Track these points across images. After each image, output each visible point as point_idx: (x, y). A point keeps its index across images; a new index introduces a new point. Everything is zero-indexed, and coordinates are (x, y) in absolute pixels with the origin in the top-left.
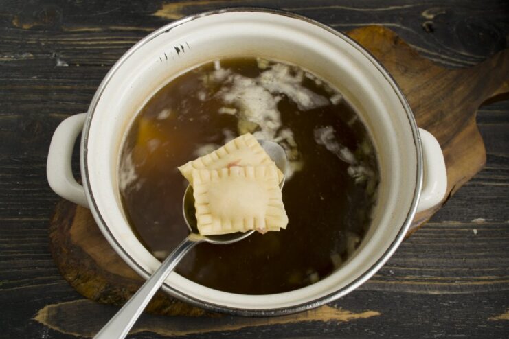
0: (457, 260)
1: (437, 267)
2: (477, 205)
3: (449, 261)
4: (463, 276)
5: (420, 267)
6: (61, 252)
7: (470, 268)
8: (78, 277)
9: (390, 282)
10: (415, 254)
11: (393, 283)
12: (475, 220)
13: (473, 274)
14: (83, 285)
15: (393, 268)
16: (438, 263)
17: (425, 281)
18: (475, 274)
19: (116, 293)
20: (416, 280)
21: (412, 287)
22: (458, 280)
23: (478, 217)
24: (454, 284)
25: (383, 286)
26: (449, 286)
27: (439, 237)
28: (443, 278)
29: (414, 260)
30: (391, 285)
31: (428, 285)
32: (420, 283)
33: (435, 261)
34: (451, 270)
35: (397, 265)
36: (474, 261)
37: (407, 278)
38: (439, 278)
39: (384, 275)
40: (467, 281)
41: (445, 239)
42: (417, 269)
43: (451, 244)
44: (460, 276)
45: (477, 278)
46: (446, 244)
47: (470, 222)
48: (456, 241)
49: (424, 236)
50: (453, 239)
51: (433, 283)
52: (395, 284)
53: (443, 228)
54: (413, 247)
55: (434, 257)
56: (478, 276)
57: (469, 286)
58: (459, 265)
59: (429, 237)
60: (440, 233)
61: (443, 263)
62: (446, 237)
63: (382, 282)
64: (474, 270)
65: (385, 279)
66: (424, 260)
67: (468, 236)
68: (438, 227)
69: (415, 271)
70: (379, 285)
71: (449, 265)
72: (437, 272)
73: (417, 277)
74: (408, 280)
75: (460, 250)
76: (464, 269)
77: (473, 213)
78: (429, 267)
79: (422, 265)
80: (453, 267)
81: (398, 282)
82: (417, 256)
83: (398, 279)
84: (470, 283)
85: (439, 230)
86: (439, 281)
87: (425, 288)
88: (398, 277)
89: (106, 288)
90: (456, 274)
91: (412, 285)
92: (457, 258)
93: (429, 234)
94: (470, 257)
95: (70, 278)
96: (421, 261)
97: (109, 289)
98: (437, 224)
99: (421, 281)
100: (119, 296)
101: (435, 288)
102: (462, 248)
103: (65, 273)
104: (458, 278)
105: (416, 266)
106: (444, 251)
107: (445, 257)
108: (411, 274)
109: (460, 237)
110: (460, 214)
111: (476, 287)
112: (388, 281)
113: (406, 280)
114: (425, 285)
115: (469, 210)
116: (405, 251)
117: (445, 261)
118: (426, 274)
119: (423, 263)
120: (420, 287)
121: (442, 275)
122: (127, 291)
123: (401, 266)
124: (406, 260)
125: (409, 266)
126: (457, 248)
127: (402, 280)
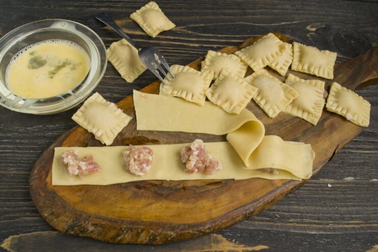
0: (330, 208)
1: (315, 213)
2: (347, 167)
3: (324, 209)
4: (336, 220)
5: (300, 213)
6: (39, 195)
7: (341, 215)
8: (52, 214)
9: (276, 224)
10: (298, 203)
11: (279, 224)
12: (345, 179)
13: (343, 219)
14: (55, 220)
15: (280, 213)
16: (316, 210)
17: (305, 223)
18: (345, 219)
19: (81, 225)
20: (298, 223)
21: (294, 228)
22: (331, 223)
23: (348, 176)
24: (328, 226)
25: (272, 226)
26: (324, 228)
27: (317, 190)
28: (319, 222)
29: (296, 207)
30: (278, 226)
31: (307, 227)
32: (301, 225)
33: (313, 208)
34: (326, 216)
35: (283, 211)
36: (345, 209)
37: (291, 221)
38: (316, 221)
39: (272, 218)
40: (338, 224)
41: (321, 192)
42: (299, 214)
43: (326, 196)
44: (333, 221)
45: (346, 222)
46: (322, 196)
47: (342, 180)
48: (330, 194)
49: (304, 190)
50: (328, 192)
51: (311, 225)
52: (281, 226)
53: (320, 183)
54: (296, 197)
55: (312, 205)
56: (347, 221)
57: (340, 228)
58: (333, 212)
59: (309, 190)
60: (317, 187)
61: (319, 210)
62: (322, 190)
63: (271, 223)
64: (345, 216)
65: (273, 221)
66: (305, 207)
67: (340, 190)
68: (316, 183)
69: (297, 215)
70: (268, 226)
71: (324, 212)
72: (315, 216)
73: (298, 220)
74: (291, 222)
75: (333, 201)
76: (337, 215)
77: (344, 173)
78: (308, 213)
79: (302, 211)
80: (327, 214)
81: (284, 224)
82: (298, 205)
83: (283, 222)
84: (341, 226)
85: (316, 185)
86: (316, 224)
87: (305, 229)
88: (283, 220)
89: (73, 221)
90: (331, 219)
91: (294, 226)
92: (331, 207)
93: (308, 188)
94: (342, 206)
95: (46, 215)
96: (302, 208)
97: (76, 222)
98: (315, 181)
99: (302, 223)
100: (84, 227)
101: (313, 229)
102: (335, 199)
103: (42, 211)
104: (332, 222)
105: (298, 212)
106: (320, 201)
107: (321, 206)
108: (294, 218)
109: (334, 191)
110: (334, 173)
111: (346, 229)
112: (276, 223)
113: (290, 222)
114: (304, 227)
115: (341, 170)
116: (290, 200)
117: (321, 208)
118: (306, 219)
119: (303, 210)
120: (301, 228)
121: (319, 219)
122: (90, 224)
123: (286, 212)
124: (290, 207)
125: (292, 212)
126: (331, 199)
127: (287, 222)
